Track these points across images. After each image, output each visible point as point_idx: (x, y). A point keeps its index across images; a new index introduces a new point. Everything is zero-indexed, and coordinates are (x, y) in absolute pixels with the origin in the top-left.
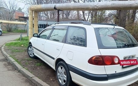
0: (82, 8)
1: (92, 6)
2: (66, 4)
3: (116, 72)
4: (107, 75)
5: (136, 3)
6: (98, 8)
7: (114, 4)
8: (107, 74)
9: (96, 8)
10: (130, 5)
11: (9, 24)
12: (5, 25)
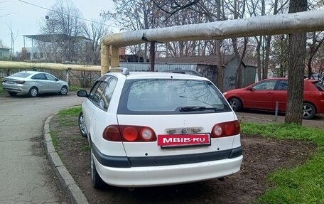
0: (192, 37)
1: (209, 30)
2: (165, 29)
3: (146, 154)
4: (128, 158)
5: (298, 19)
6: (222, 35)
7: (252, 23)
8: (128, 156)
9: (218, 33)
10: (286, 23)
11: (84, 71)
12: (79, 73)
